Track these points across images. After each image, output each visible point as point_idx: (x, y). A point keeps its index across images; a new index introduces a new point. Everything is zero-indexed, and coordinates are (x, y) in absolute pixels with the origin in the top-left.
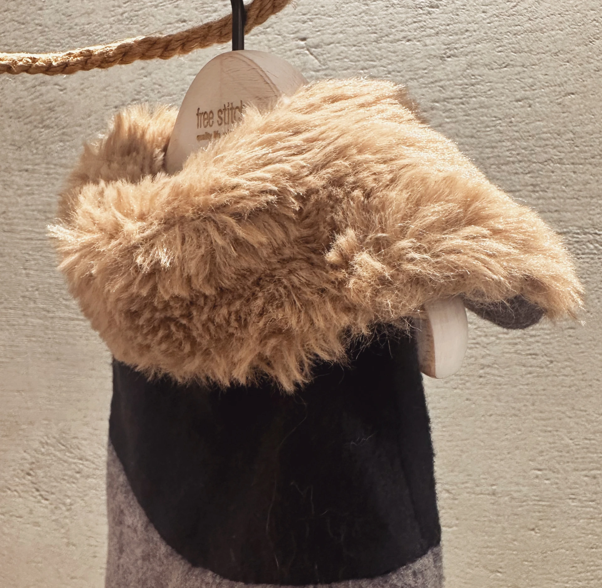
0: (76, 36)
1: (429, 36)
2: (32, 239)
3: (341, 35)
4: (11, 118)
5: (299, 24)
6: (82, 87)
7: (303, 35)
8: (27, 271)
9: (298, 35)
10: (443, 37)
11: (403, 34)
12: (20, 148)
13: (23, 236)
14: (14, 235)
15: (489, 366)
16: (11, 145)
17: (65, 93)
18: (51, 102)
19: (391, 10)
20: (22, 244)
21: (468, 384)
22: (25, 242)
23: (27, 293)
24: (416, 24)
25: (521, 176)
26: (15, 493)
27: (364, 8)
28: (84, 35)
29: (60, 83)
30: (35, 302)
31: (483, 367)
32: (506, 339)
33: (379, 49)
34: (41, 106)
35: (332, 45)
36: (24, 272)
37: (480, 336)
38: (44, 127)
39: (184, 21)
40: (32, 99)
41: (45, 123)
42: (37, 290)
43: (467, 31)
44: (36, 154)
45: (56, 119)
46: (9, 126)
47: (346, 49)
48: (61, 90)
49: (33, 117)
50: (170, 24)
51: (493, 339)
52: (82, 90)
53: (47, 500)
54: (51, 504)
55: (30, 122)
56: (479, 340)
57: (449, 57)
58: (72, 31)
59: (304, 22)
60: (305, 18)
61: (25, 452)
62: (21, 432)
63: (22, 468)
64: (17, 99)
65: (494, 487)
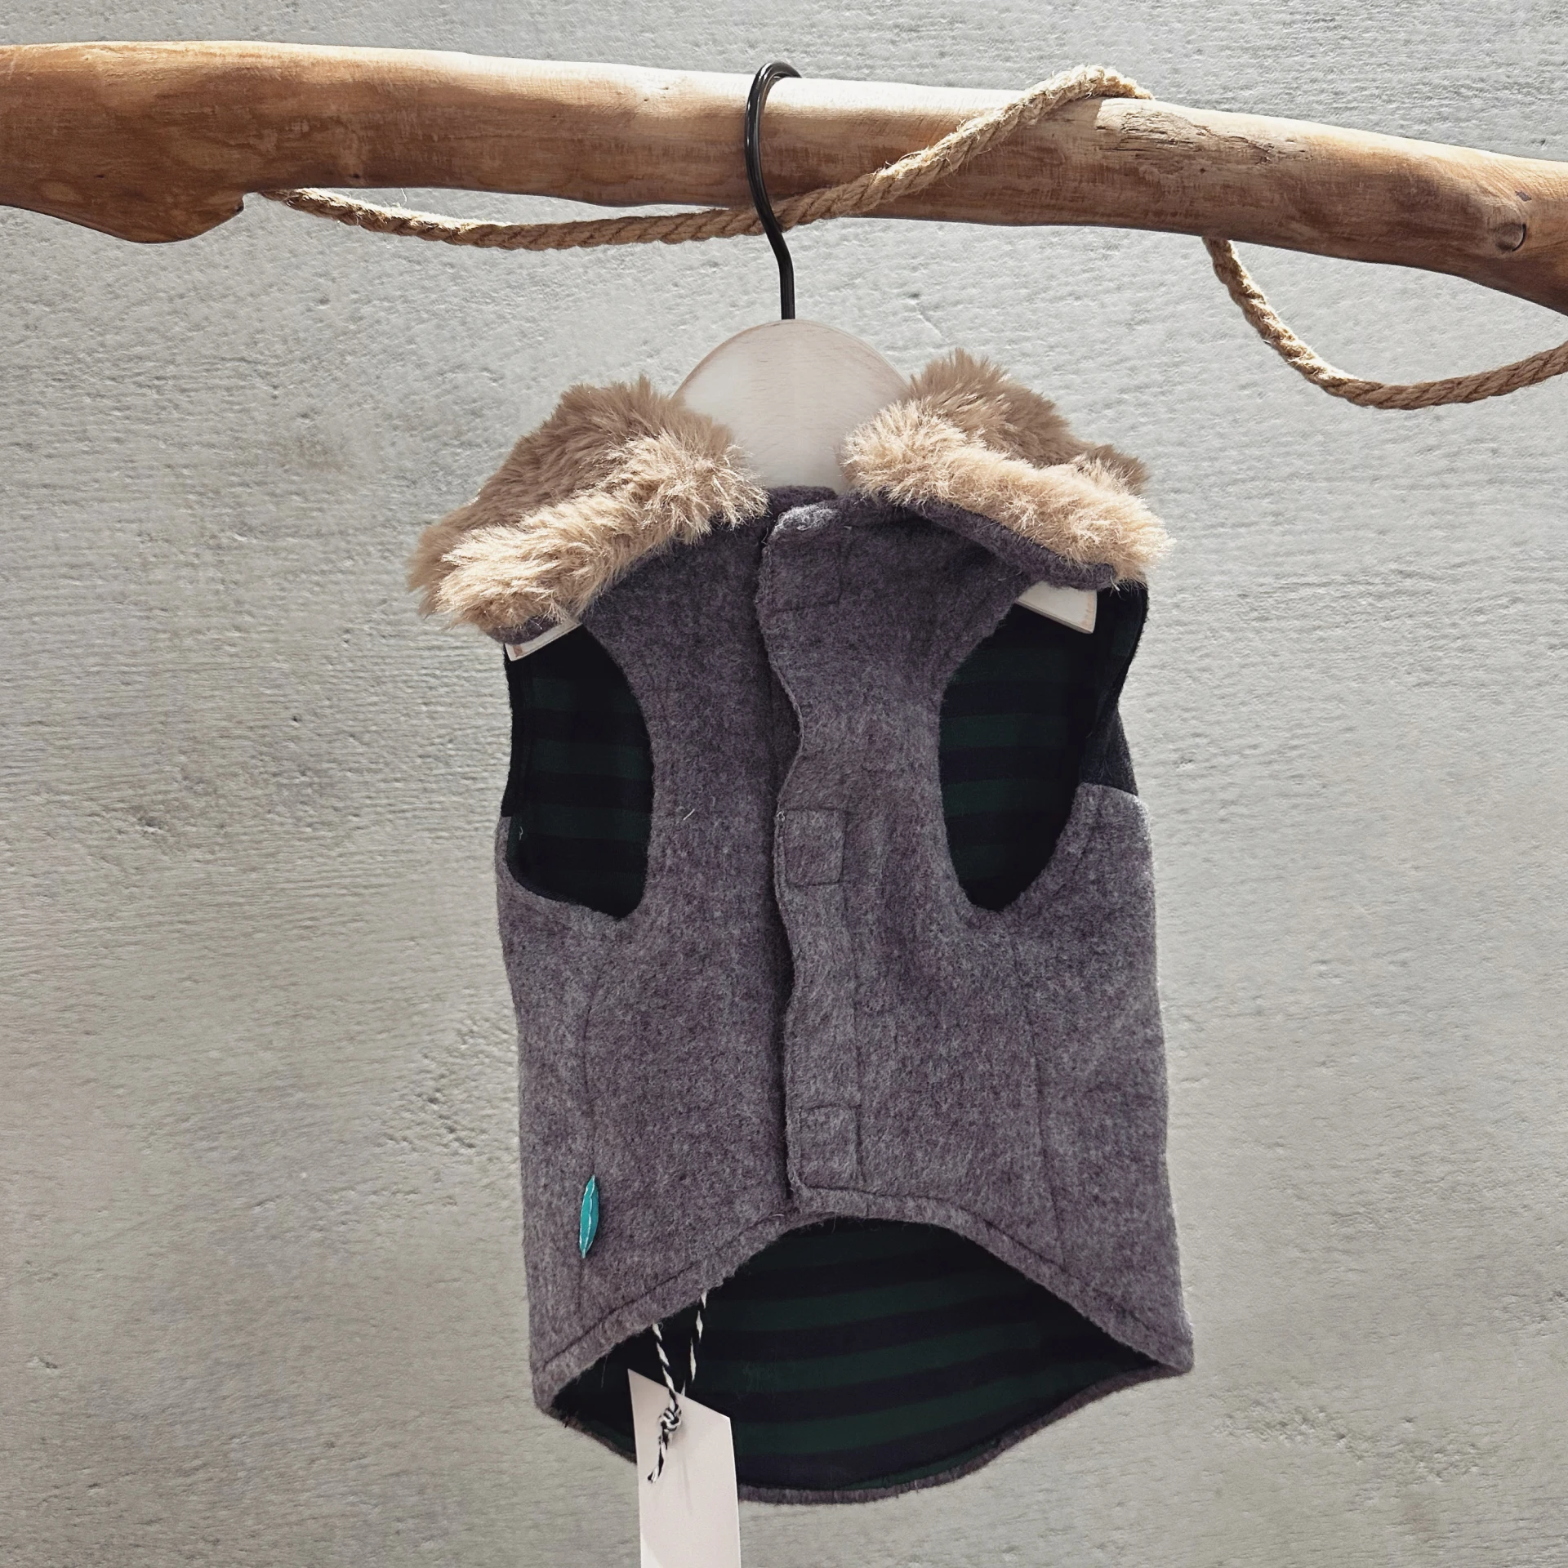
0: (521, 287)
1: (1108, 291)
2: (439, 648)
3: (974, 291)
4: (395, 428)
5: (906, 273)
6: (534, 374)
7: (913, 289)
8: (432, 708)
9: (906, 289)
10: (1128, 294)
11: (1069, 288)
12: (414, 482)
13: (421, 644)
14: (402, 642)
15: (1233, 803)
16: (396, 477)
17: (502, 386)
18: (474, 401)
19: (1048, 252)
20: (421, 657)
21: (1205, 835)
22: (426, 653)
23: (429, 749)
24: (1087, 275)
25: (1255, 502)
26: (405, 1144)
27: (1009, 248)
28: (536, 284)
29: (492, 367)
30: (447, 765)
31: (1224, 804)
32: (1254, 756)
33: (1034, 311)
34: (456, 408)
35: (960, 307)
36: (424, 708)
37: (1215, 755)
38: (462, 444)
39: (716, 265)
40: (437, 397)
41: (464, 438)
42: (451, 741)
43: (1162, 284)
44: (449, 492)
45: (486, 430)
46: (393, 444)
47: (981, 311)
48: (495, 380)
49: (440, 427)
50: (691, 268)
51: (1235, 758)
52: (534, 379)
53: (471, 1146)
54: (479, 1154)
55: (435, 437)
56: (1214, 762)
57: (1138, 324)
58: (512, 278)
59: (914, 269)
60: (915, 262)
61: (426, 1057)
62: (416, 1019)
63: (418, 1090)
64: (407, 396)
65: (1259, 1001)
